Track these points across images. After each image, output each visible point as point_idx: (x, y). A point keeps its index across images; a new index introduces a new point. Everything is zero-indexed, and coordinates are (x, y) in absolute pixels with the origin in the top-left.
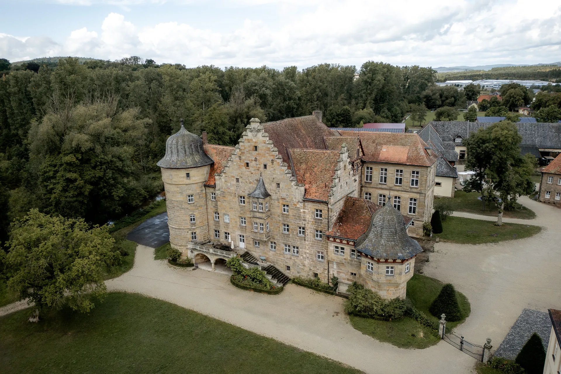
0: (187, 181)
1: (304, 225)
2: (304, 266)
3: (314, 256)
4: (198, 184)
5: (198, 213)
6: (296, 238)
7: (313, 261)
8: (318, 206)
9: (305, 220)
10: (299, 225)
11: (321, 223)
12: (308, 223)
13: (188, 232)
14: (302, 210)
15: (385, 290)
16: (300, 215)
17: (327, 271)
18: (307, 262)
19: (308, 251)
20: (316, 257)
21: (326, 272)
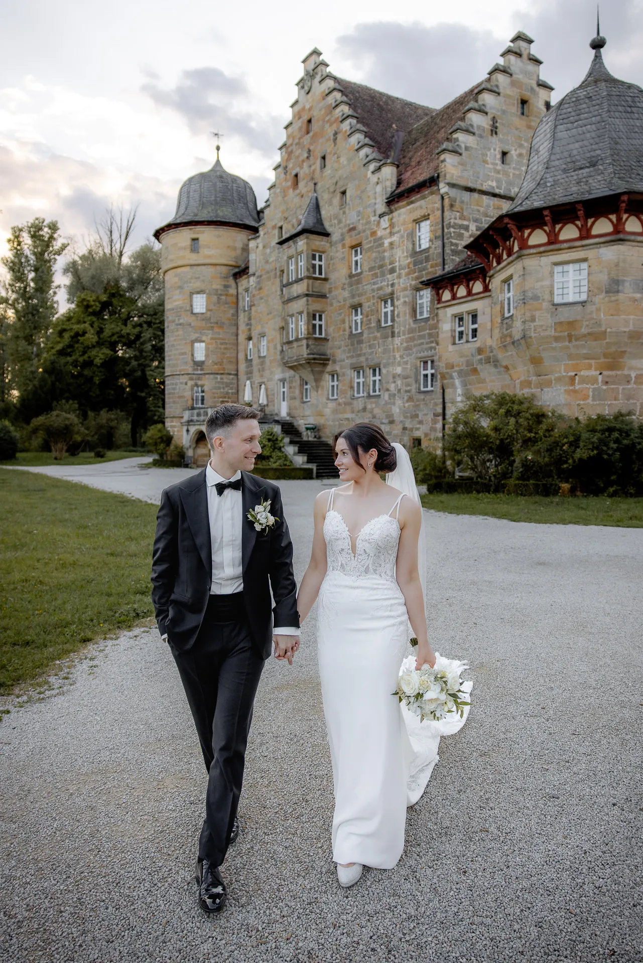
0: (193, 258)
1: (393, 285)
2: (392, 422)
3: (411, 380)
4: (218, 267)
5: (212, 339)
6: (375, 338)
7: (410, 399)
8: (421, 207)
9: (392, 271)
10: (381, 292)
11: (427, 259)
12: (399, 277)
13: (186, 384)
14: (386, 243)
15: (559, 380)
16: (383, 258)
17: (440, 418)
18: (396, 410)
19: (399, 370)
20: (417, 381)
21: (439, 426)
